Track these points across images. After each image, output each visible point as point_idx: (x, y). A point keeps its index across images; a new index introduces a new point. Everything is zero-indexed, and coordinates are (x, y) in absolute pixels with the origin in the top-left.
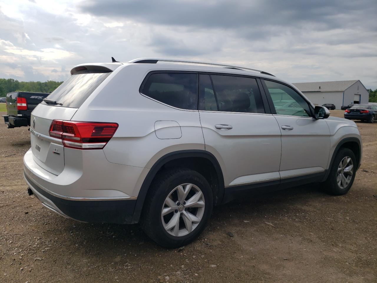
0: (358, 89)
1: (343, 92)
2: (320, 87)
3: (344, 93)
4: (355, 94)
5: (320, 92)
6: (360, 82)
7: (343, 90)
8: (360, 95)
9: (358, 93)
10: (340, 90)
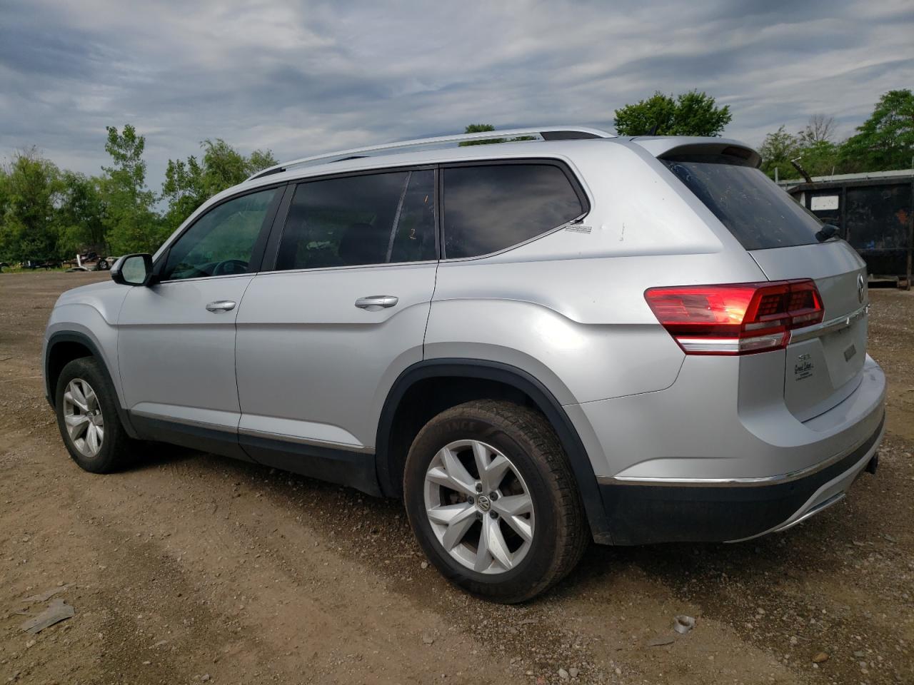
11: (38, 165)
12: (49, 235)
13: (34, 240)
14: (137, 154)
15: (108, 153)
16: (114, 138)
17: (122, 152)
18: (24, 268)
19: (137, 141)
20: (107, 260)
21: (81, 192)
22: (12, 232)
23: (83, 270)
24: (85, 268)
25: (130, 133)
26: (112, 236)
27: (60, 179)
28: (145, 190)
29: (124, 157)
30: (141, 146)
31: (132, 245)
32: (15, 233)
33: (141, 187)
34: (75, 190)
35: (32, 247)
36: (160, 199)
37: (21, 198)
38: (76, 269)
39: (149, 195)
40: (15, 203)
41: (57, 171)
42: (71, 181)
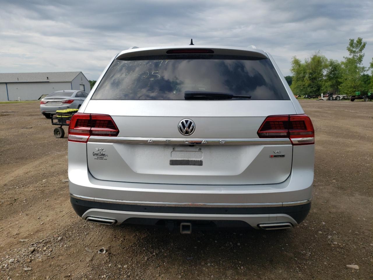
0: (82, 80)
1: (71, 82)
2: (48, 78)
3: (71, 84)
4: (80, 85)
5: (48, 82)
6: (82, 73)
7: (71, 80)
8: (84, 85)
9: (82, 83)
10: (67, 80)
11: (320, 58)
12: (318, 85)
13: (312, 87)
14: (361, 50)
15: (348, 51)
16: (352, 43)
17: (354, 50)
18: (305, 98)
19: (362, 44)
20: (333, 96)
21: (335, 68)
22: (305, 84)
23: (323, 100)
24: (324, 99)
25: (360, 41)
26: (341, 86)
27: (327, 63)
28: (361, 66)
29: (354, 52)
30: (364, 46)
31: (350, 90)
32: (306, 84)
33: (360, 64)
34: (332, 67)
35: (311, 90)
36: (368, 70)
37: (311, 71)
38: (320, 99)
39: (363, 68)
40: (309, 73)
41: (327, 60)
42: (332, 63)
